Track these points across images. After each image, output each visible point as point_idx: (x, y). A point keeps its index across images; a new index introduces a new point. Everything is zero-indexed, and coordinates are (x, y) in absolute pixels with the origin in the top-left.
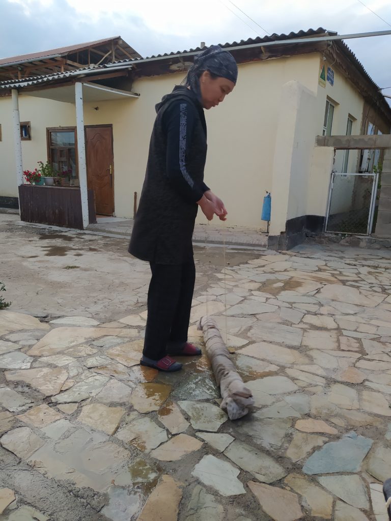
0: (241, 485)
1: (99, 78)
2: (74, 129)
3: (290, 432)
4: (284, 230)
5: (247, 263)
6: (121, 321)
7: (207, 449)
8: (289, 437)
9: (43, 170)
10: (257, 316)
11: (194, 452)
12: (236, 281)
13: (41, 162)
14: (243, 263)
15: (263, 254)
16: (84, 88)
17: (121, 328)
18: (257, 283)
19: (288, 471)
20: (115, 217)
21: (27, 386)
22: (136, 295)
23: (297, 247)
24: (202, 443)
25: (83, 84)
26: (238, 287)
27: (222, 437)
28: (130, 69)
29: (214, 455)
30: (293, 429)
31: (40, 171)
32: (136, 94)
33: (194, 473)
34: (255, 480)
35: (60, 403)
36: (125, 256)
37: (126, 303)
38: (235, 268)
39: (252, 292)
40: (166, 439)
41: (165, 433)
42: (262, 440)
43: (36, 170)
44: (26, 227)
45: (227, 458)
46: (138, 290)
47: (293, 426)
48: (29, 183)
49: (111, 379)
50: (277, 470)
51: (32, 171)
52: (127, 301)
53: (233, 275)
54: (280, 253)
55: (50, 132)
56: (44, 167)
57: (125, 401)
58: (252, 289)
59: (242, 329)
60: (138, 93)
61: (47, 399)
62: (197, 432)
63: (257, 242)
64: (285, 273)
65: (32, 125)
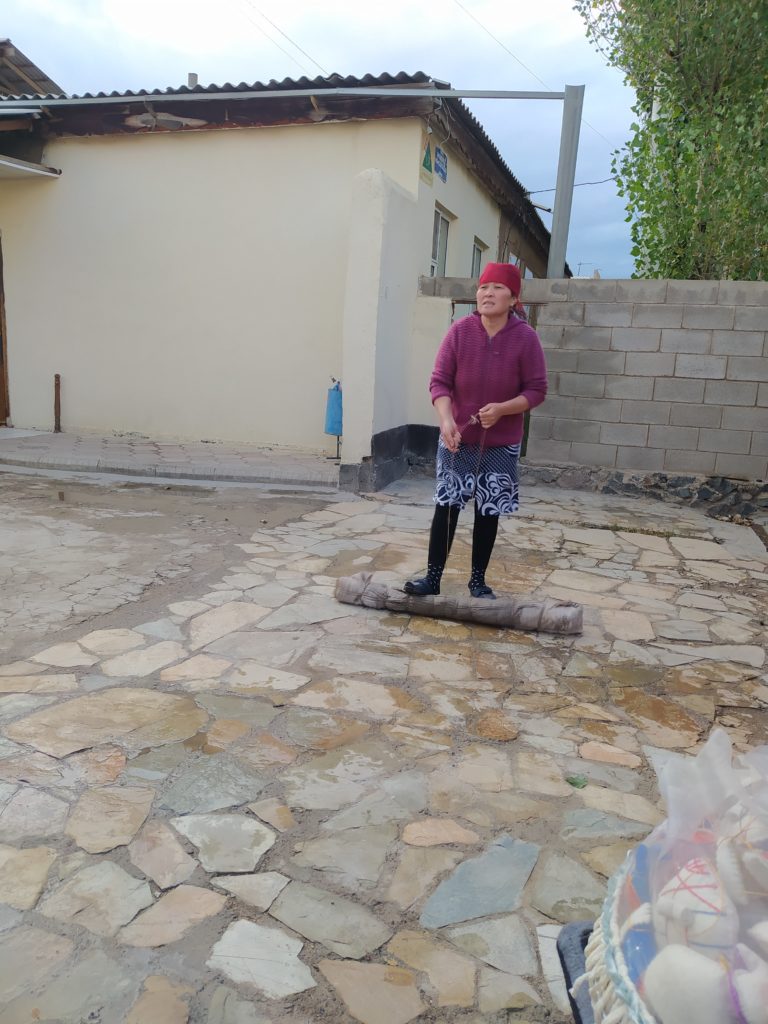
0: (306, 971)
3: (394, 849)
4: (368, 453)
5: (301, 519)
6: (38, 658)
7: (236, 909)
8: (391, 860)
10: (326, 626)
11: (209, 919)
12: (282, 558)
14: (294, 521)
15: (332, 500)
17: (37, 674)
18: (321, 560)
19: (395, 928)
20: (12, 427)
22: (68, 598)
23: (392, 485)
24: (224, 899)
26: (286, 569)
27: (265, 880)
28: (38, 117)
29: (250, 918)
30: (398, 843)
32: (53, 171)
33: (211, 963)
34: (331, 955)
36: (38, 513)
37: (47, 618)
38: (278, 530)
39: (314, 578)
40: (150, 899)
41: (147, 888)
42: (342, 875)
45: (277, 920)
46: (73, 588)
47: (398, 838)
49: (20, 787)
50: (371, 930)
52: (48, 614)
53: (277, 545)
54: (363, 496)
57: (55, 832)
58: (312, 571)
59: (297, 655)
60: (57, 168)
62: (212, 877)
63: (318, 478)
64: (375, 537)
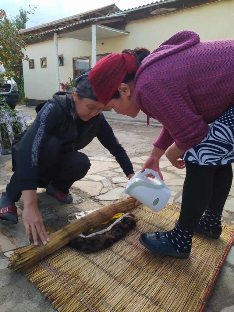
1: (106, 22)
2: (89, 58)
9: (71, 83)
13: (70, 78)
16: (97, 28)
20: (112, 111)
21: (78, 190)
22: (134, 148)
25: (96, 25)
28: (125, 16)
31: (69, 83)
32: (128, 32)
35: (101, 200)
43: (67, 82)
46: (135, 146)
48: (63, 90)
51: (65, 83)
52: (129, 151)
55: (75, 61)
56: (72, 81)
60: (129, 32)
61: (92, 197)
65: (64, 56)
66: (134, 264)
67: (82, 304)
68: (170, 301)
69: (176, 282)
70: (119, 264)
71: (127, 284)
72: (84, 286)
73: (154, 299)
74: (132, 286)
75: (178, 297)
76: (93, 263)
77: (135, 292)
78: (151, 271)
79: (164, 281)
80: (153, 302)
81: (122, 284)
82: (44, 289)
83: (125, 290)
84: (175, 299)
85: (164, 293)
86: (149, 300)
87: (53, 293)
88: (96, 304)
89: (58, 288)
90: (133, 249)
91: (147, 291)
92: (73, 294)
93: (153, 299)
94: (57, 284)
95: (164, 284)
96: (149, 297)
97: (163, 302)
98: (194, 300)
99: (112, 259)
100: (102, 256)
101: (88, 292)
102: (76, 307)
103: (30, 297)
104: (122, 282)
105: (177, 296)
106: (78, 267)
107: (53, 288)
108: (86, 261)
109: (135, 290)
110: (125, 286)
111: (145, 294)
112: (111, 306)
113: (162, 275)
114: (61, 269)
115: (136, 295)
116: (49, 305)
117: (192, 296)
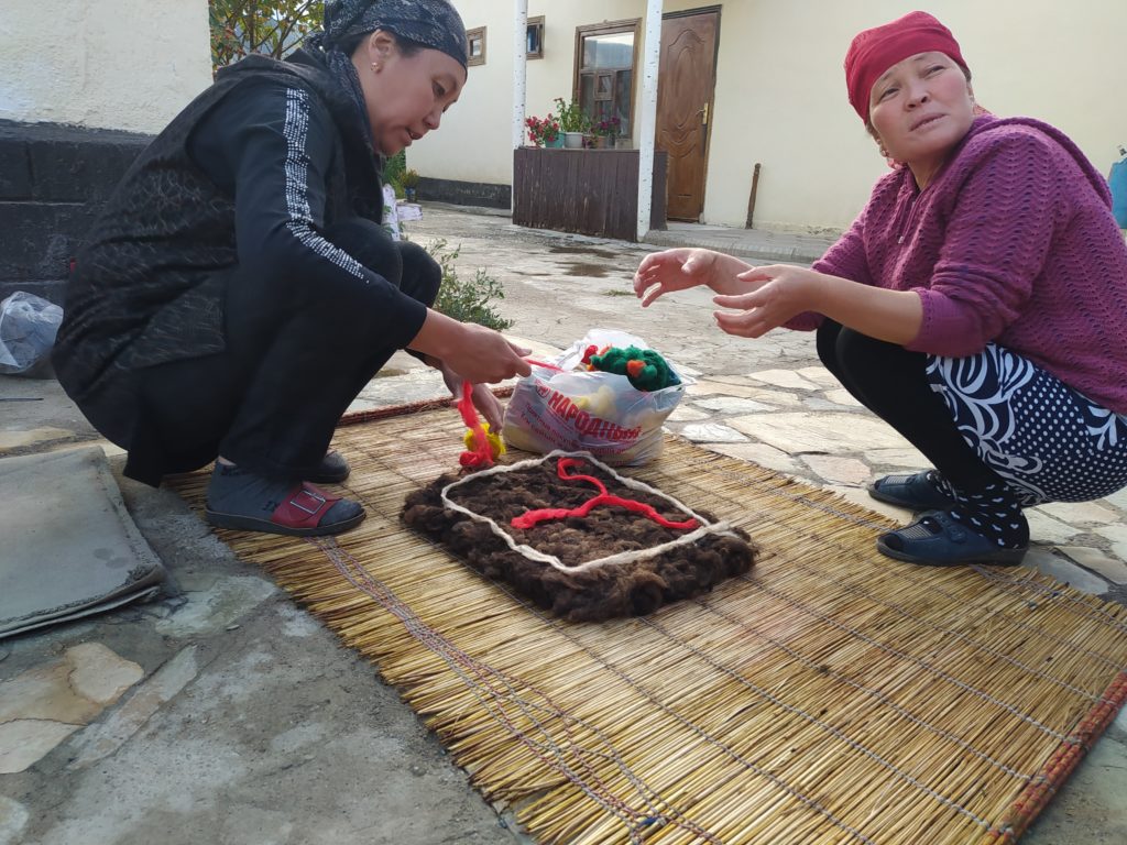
2: (634, 26)
9: (564, 118)
13: (560, 99)
17: (755, 387)
20: (705, 224)
31: (557, 119)
43: (550, 116)
44: (524, 234)
48: (534, 144)
51: (542, 118)
55: (583, 37)
56: (566, 110)
65: (548, 24)
66: (741, 681)
67: (547, 765)
68: (871, 807)
69: (896, 757)
70: (685, 673)
71: (710, 734)
72: (558, 716)
73: (807, 793)
74: (726, 741)
75: (900, 801)
76: (595, 655)
77: (737, 762)
78: (802, 708)
79: (853, 747)
80: (804, 801)
81: (693, 731)
82: (427, 705)
83: (703, 750)
84: (887, 807)
85: (850, 782)
86: (790, 794)
87: (453, 722)
88: (596, 772)
89: (471, 710)
90: (742, 636)
91: (786, 765)
92: (519, 732)
93: (803, 792)
94: (471, 697)
95: (849, 755)
96: (791, 785)
97: (840, 808)
98: (966, 820)
99: (662, 654)
100: (627, 641)
101: (572, 735)
102: (526, 771)
103: (379, 720)
104: (693, 725)
105: (899, 799)
106: (541, 662)
107: (457, 707)
108: (569, 649)
109: (740, 756)
110: (703, 738)
111: (776, 774)
112: (647, 788)
113: (847, 727)
114: (484, 660)
115: (742, 771)
116: (439, 753)
117: (958, 805)
